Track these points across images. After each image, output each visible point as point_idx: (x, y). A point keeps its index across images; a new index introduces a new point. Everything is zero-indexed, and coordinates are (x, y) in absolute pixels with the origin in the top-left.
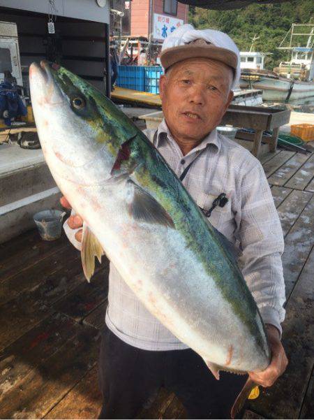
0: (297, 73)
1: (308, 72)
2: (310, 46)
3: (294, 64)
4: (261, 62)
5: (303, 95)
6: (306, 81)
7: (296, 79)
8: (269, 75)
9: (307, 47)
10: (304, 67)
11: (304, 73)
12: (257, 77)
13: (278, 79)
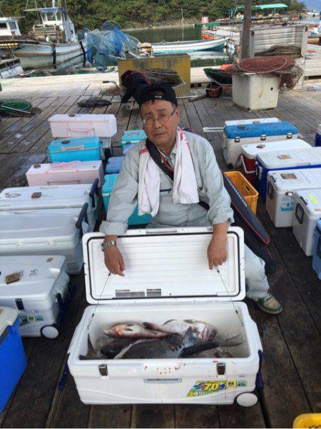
0: (54, 35)
1: (64, 33)
2: (56, 6)
3: (47, 26)
4: (16, 27)
5: (66, 57)
6: (65, 42)
7: (55, 41)
8: (28, 40)
9: (54, 7)
10: (58, 28)
11: (60, 35)
12: (16, 44)
13: (38, 43)
